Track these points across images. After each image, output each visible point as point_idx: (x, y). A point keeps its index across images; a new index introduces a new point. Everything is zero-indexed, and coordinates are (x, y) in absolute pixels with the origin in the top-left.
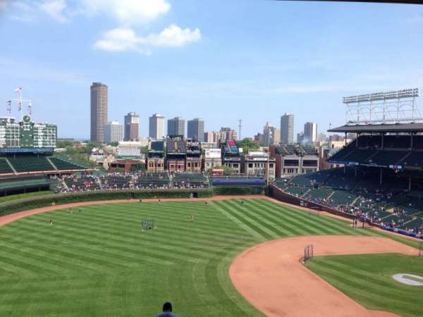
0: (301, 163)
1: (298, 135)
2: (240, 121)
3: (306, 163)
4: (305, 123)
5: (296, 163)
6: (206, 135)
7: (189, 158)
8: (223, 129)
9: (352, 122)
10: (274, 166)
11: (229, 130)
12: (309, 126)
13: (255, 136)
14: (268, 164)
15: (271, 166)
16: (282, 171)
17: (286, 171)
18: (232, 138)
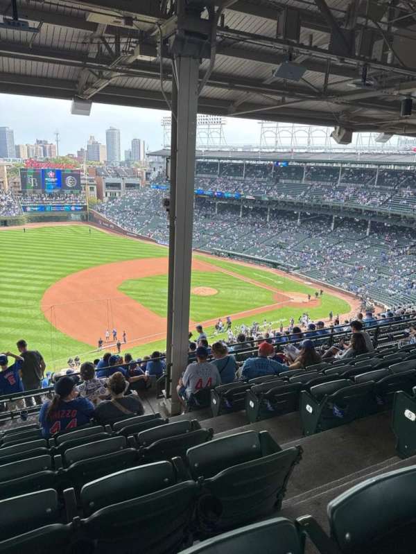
0: (123, 187)
1: (126, 151)
2: (57, 134)
3: (129, 186)
4: (132, 139)
5: (117, 186)
6: (18, 148)
8: (39, 142)
10: (95, 189)
11: (46, 142)
12: (136, 143)
13: (78, 152)
14: (88, 188)
15: (92, 189)
16: (104, 195)
17: (109, 195)
18: (50, 153)
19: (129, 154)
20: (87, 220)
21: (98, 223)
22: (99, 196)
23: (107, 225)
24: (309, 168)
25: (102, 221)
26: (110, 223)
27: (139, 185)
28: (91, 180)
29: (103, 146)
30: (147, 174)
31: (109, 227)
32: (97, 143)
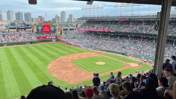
0: (69, 30)
1: (67, 19)
2: (46, 14)
3: (71, 29)
4: (69, 15)
5: (67, 29)
6: (32, 19)
7: (27, 29)
8: (39, 17)
9: (84, 16)
12: (71, 16)
13: (52, 19)
14: (58, 30)
15: (59, 31)
16: (63, 33)
17: (64, 33)
18: (43, 20)
20: (58, 41)
21: (61, 42)
22: (61, 33)
24: (132, 21)
25: (63, 41)
26: (65, 42)
27: (74, 29)
28: (59, 28)
29: (60, 17)
30: (76, 25)
31: (65, 43)
32: (58, 16)
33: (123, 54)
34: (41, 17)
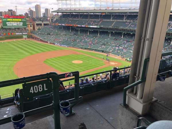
0: (43, 25)
2: (16, 6)
3: (45, 25)
4: (45, 9)
5: (41, 25)
8: (9, 10)
9: (60, 9)
10: (32, 26)
12: (47, 10)
13: (25, 14)
14: (29, 26)
15: (31, 26)
16: (36, 28)
18: (14, 14)
19: (44, 14)
20: (29, 38)
22: (34, 29)
23: (37, 39)
24: (113, 15)
25: (35, 38)
27: (49, 24)
29: (34, 11)
30: (51, 20)
31: (38, 40)
32: (32, 10)
33: (103, 51)
34: (12, 10)
